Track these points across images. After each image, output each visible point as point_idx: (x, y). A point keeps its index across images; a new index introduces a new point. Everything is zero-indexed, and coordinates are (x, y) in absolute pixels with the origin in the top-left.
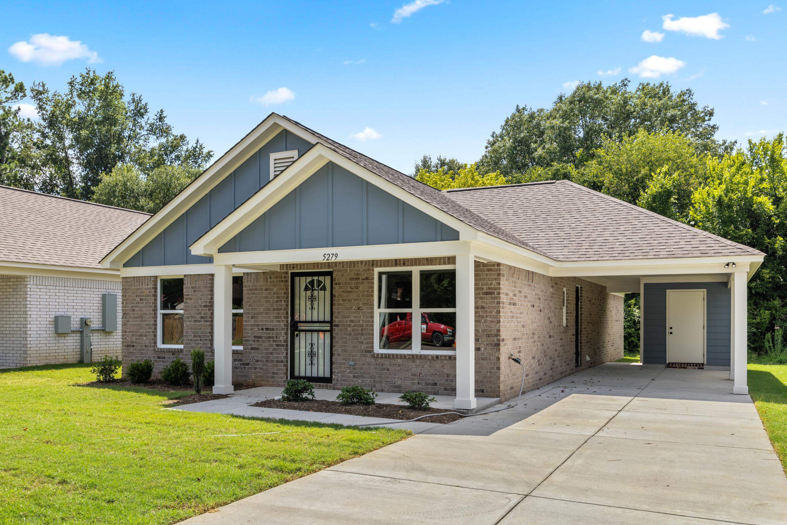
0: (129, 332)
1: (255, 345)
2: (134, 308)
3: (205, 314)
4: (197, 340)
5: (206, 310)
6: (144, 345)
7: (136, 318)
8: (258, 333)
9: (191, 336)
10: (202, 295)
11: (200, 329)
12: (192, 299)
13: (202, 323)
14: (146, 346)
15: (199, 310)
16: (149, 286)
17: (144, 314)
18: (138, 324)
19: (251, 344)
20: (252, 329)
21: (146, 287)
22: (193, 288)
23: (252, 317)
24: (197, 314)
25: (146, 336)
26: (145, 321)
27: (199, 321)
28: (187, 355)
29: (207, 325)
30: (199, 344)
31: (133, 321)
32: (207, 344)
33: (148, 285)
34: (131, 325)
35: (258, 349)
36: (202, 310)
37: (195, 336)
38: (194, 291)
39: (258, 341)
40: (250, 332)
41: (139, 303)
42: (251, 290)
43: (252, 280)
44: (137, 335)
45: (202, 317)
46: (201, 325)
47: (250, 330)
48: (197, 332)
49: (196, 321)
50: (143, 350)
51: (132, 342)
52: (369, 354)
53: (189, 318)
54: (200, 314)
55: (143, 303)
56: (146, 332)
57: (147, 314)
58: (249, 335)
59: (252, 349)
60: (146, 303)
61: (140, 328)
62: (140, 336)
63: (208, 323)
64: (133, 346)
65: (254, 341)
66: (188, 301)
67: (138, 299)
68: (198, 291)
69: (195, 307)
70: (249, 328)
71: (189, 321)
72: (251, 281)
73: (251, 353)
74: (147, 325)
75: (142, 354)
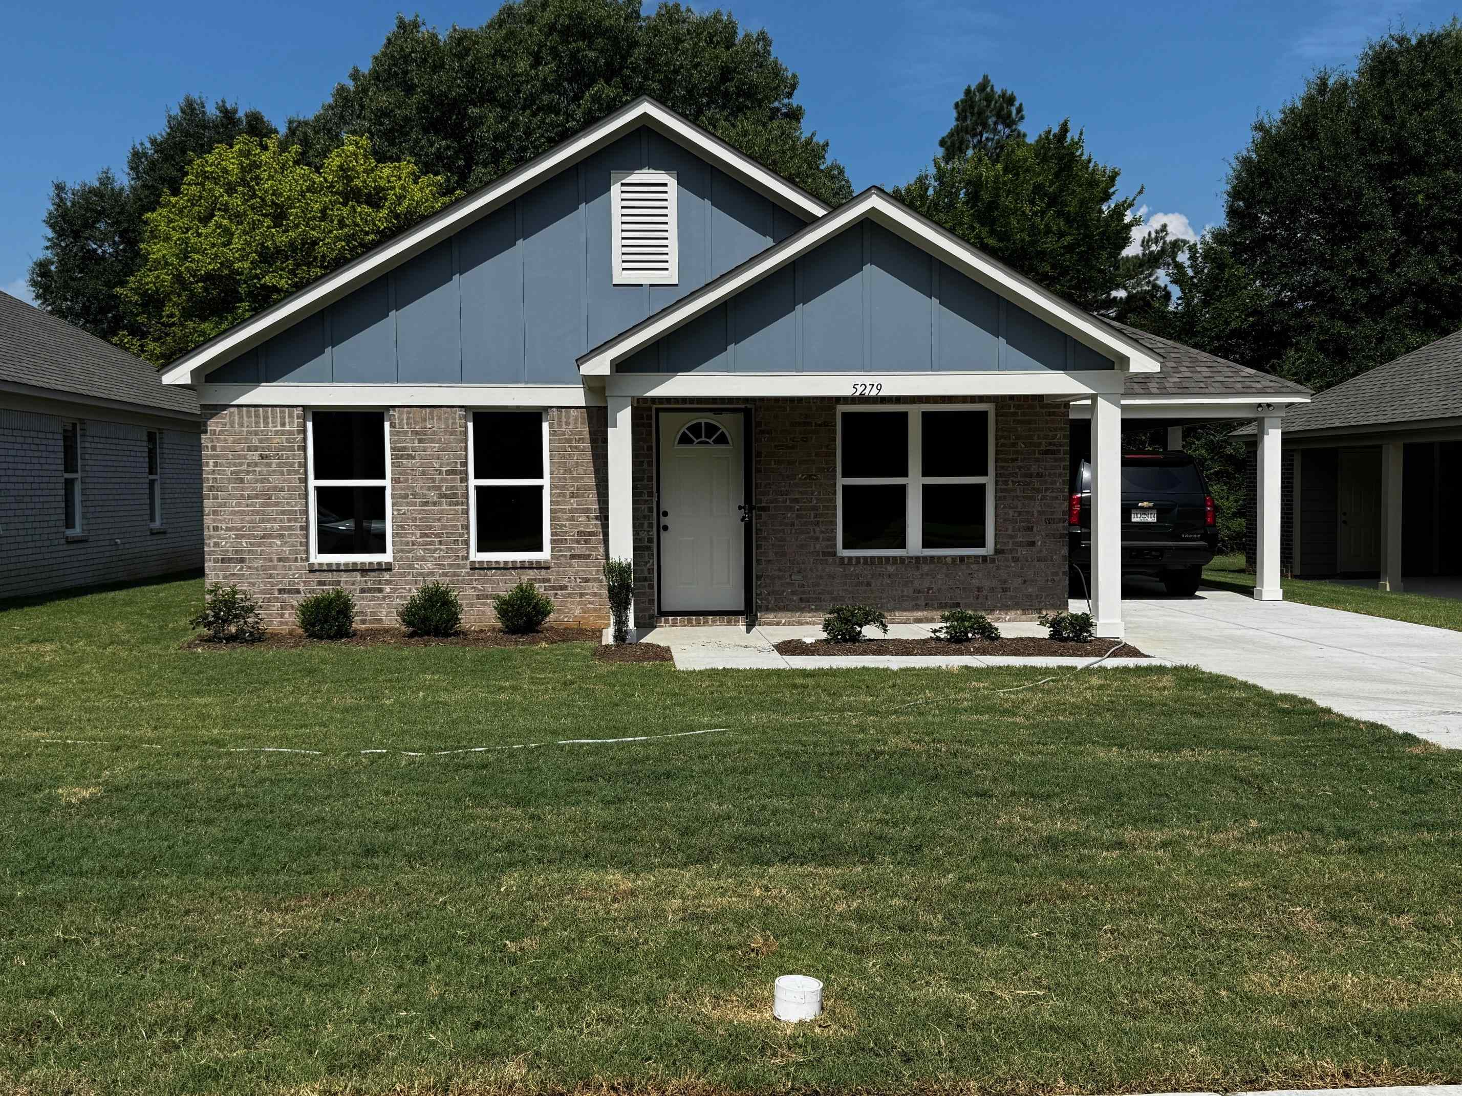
0: (228, 529)
1: (580, 549)
2: (242, 476)
3: (452, 488)
4: (432, 543)
5: (453, 480)
6: (275, 557)
7: (249, 497)
8: (587, 525)
9: (412, 534)
10: (444, 450)
11: (439, 520)
12: (413, 458)
13: (445, 507)
14: (280, 560)
15: (434, 480)
16: (287, 428)
17: (275, 488)
18: (258, 512)
19: (571, 548)
20: (572, 519)
21: (279, 428)
22: (416, 433)
23: (572, 495)
24: (429, 489)
25: (281, 536)
26: (277, 504)
27: (435, 504)
28: (403, 575)
29: (457, 511)
30: (436, 550)
31: (238, 504)
32: (457, 550)
33: (283, 425)
34: (234, 513)
35: (587, 557)
36: (442, 480)
37: (426, 535)
38: (420, 441)
39: (586, 542)
40: (568, 523)
41: (256, 465)
42: (569, 441)
43: (571, 420)
44: (255, 537)
45: (442, 496)
46: (442, 512)
47: (567, 520)
48: (430, 527)
49: (426, 504)
50: (275, 568)
51: (237, 552)
52: (830, 559)
53: (406, 496)
54: (440, 488)
55: (269, 465)
56: (281, 528)
57: (282, 489)
58: (565, 529)
59: (573, 557)
60: (279, 465)
61: (263, 521)
62: (263, 537)
63: (460, 507)
64: (242, 561)
65: (578, 542)
66: (404, 462)
67: (255, 456)
68: (432, 441)
69: (423, 473)
70: (565, 516)
71: (408, 504)
72: (567, 424)
73: (571, 565)
74: (283, 512)
75: (271, 576)
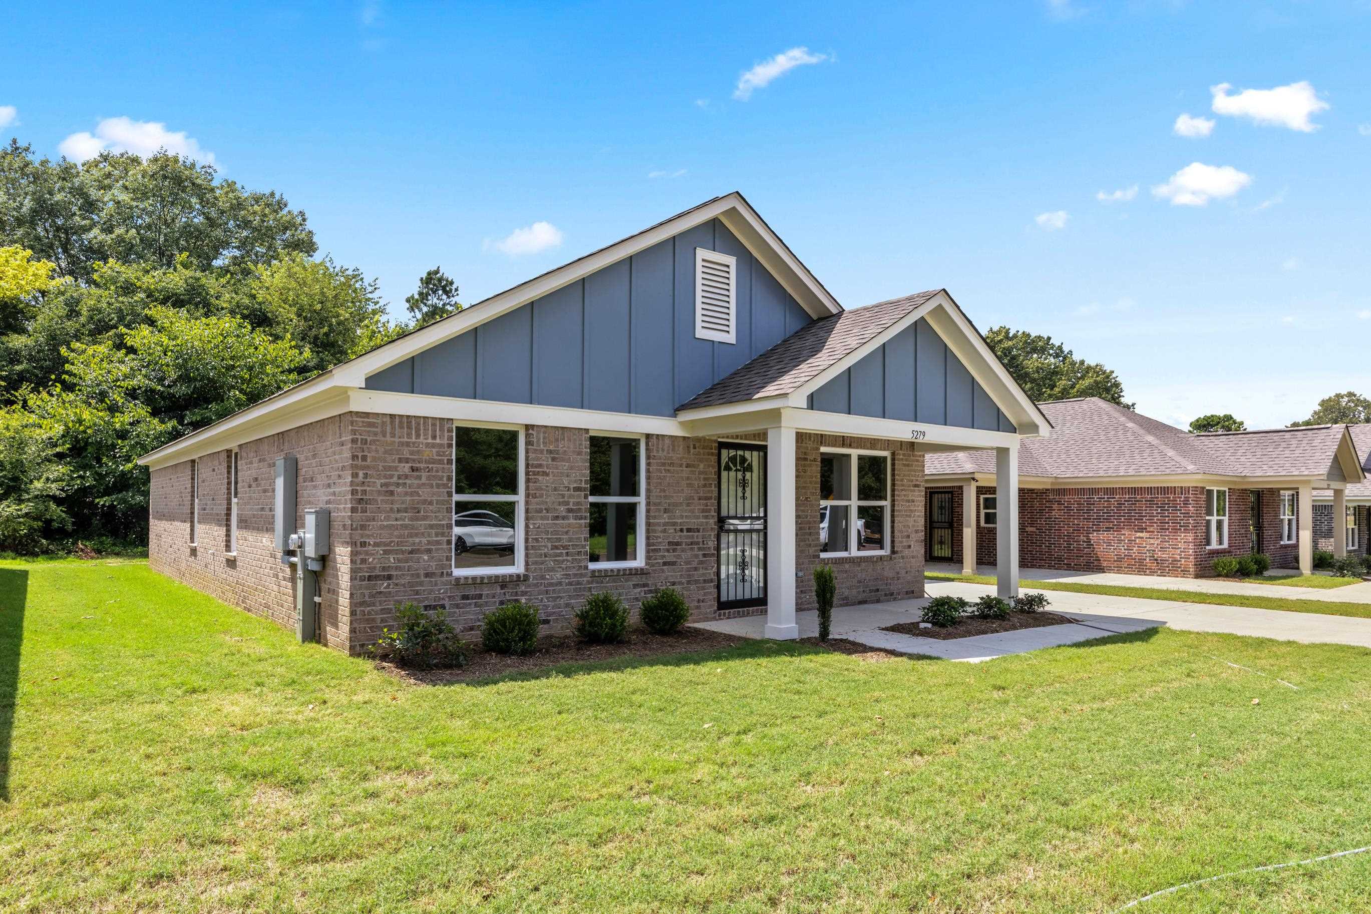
0: (376, 545)
1: (670, 557)
2: (391, 488)
3: (578, 503)
4: (561, 555)
5: (579, 496)
6: (422, 572)
7: (399, 511)
8: (674, 537)
9: (545, 546)
10: (571, 468)
11: (567, 533)
12: (547, 475)
13: (572, 521)
14: (427, 575)
15: (563, 496)
16: (438, 441)
17: (425, 502)
18: (405, 527)
19: (664, 556)
20: (665, 531)
21: (430, 441)
22: (550, 452)
23: (665, 511)
24: (560, 504)
25: (429, 551)
26: (425, 518)
27: (564, 518)
28: (536, 585)
29: (581, 525)
30: (564, 561)
31: (387, 518)
32: (580, 561)
33: (434, 437)
34: (382, 527)
35: (673, 563)
36: (570, 496)
37: (556, 548)
38: (553, 459)
39: (674, 550)
40: (661, 535)
41: (406, 477)
42: (664, 464)
43: (666, 447)
44: (403, 552)
45: (570, 511)
46: (569, 525)
47: (661, 532)
48: (559, 540)
49: (557, 518)
50: (421, 584)
51: (384, 569)
52: (817, 560)
53: (540, 511)
54: (567, 503)
55: (420, 478)
56: (429, 543)
57: (431, 503)
58: (660, 540)
59: (665, 564)
60: (428, 478)
61: (411, 535)
62: (411, 552)
63: (583, 521)
64: (389, 577)
65: (668, 551)
66: (540, 478)
67: (406, 468)
68: (563, 460)
69: (555, 489)
70: (660, 529)
71: (542, 518)
72: (663, 450)
73: (663, 571)
74: (431, 527)
75: (417, 593)
